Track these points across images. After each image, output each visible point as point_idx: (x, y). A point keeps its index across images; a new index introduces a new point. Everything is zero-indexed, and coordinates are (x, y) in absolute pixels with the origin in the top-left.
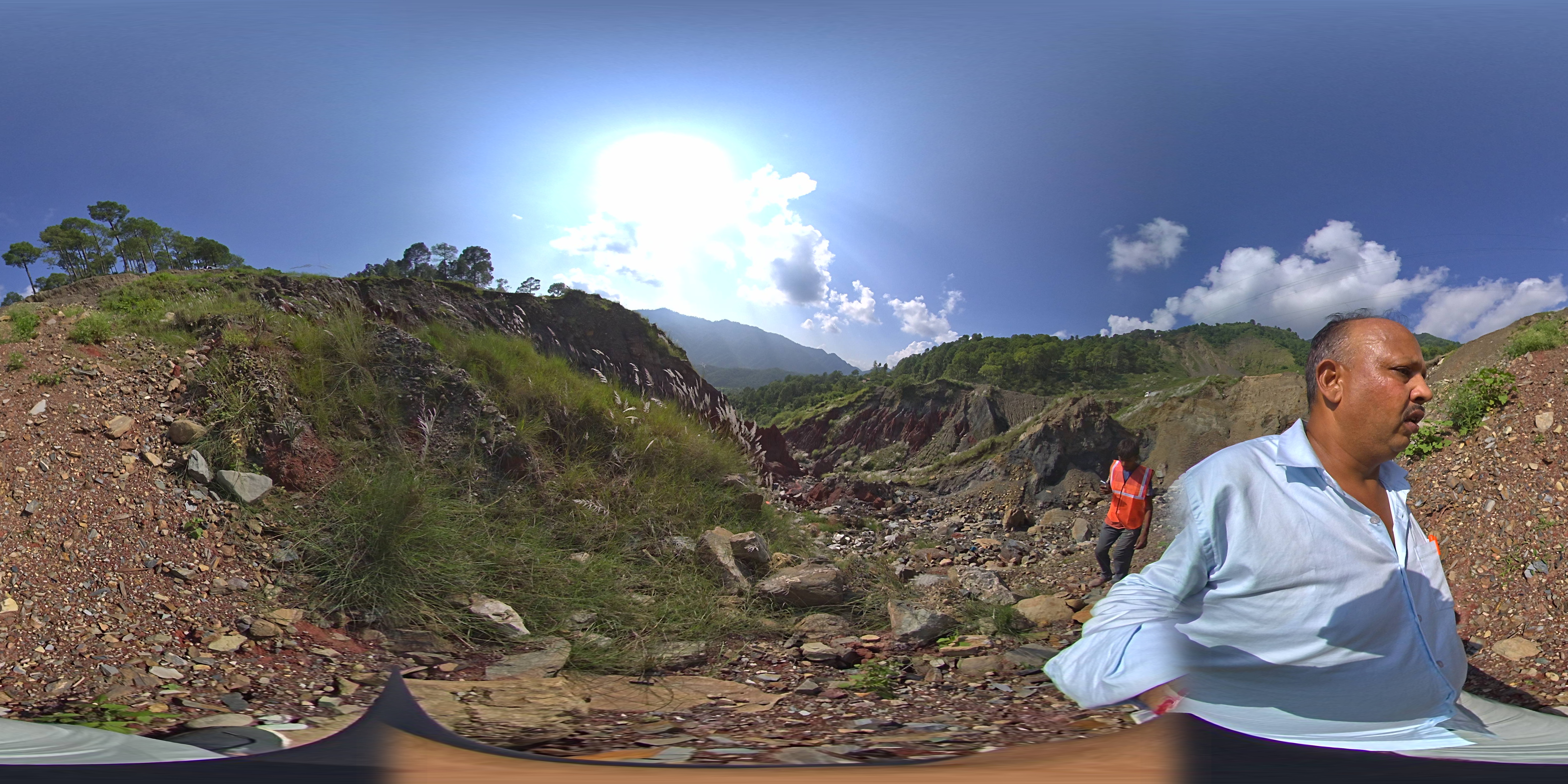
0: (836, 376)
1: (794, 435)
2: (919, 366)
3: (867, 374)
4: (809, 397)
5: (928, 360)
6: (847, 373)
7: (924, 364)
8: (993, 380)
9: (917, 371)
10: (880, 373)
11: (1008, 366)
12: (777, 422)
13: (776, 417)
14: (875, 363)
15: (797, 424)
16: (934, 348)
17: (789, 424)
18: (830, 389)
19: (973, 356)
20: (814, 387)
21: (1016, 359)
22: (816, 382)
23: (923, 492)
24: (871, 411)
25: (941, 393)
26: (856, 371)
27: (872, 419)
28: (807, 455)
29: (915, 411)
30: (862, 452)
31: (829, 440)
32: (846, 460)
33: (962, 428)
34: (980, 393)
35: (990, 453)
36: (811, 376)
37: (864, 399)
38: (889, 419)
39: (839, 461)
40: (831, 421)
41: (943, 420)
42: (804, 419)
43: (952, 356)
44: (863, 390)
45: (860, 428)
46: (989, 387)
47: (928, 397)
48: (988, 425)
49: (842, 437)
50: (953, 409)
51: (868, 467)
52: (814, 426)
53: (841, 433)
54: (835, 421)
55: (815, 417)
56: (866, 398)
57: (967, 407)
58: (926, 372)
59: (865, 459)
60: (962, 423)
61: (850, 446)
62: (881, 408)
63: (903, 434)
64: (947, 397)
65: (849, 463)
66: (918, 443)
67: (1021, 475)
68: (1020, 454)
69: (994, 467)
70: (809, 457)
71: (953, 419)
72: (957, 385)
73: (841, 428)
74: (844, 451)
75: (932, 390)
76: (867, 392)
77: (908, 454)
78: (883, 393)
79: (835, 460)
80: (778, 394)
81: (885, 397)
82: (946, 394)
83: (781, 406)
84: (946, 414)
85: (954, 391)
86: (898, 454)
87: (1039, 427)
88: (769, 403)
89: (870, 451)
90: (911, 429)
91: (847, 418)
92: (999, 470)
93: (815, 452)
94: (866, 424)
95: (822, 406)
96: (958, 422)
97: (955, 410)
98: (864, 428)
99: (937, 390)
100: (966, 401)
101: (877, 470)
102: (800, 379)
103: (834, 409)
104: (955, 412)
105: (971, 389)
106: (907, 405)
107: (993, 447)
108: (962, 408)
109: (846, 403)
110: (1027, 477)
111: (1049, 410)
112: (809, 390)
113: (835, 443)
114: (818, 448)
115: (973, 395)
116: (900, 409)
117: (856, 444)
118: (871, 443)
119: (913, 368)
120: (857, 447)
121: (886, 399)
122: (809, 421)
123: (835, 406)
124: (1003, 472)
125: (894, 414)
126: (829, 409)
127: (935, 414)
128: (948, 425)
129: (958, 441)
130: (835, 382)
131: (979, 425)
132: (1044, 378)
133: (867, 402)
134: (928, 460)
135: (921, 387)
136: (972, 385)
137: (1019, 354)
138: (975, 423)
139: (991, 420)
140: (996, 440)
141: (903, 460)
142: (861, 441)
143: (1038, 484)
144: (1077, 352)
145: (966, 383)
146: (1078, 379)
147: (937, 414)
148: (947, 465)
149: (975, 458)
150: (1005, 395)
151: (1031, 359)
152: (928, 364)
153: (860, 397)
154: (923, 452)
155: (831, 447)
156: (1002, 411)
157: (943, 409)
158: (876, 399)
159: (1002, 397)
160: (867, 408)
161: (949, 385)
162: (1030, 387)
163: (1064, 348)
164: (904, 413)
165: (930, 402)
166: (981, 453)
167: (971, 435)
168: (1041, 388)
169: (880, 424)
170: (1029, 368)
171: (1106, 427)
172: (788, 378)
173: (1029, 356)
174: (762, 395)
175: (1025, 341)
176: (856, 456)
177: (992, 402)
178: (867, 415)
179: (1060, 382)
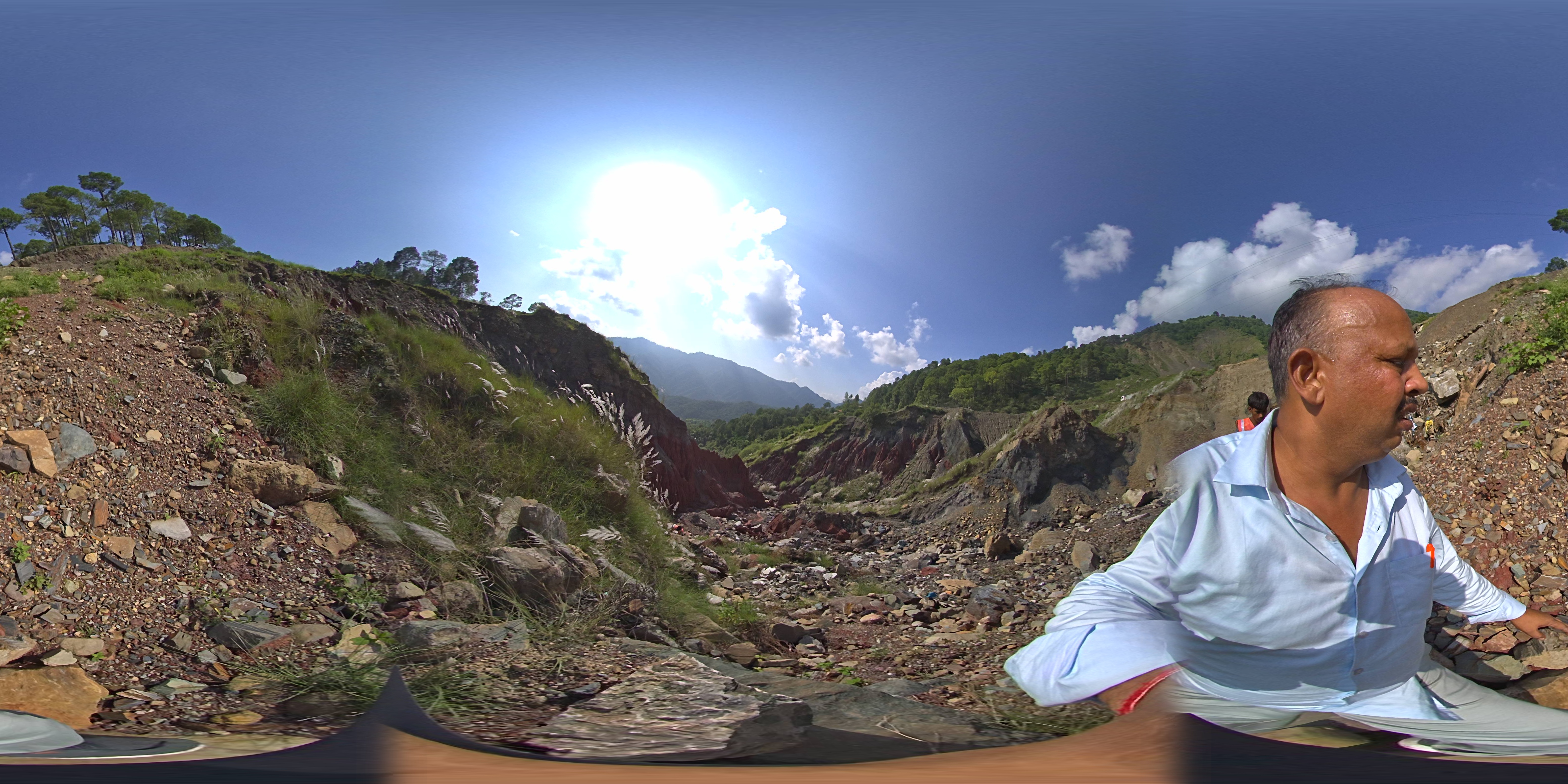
0: (808, 408)
1: (762, 468)
2: (890, 395)
3: (839, 407)
4: (779, 430)
5: (899, 388)
6: (819, 406)
7: (895, 393)
8: (964, 403)
9: (888, 400)
10: (851, 404)
11: (979, 388)
12: (746, 454)
13: (745, 449)
14: (847, 395)
15: (764, 456)
16: (905, 376)
17: (756, 456)
18: (802, 422)
19: (942, 381)
20: (785, 420)
21: (986, 380)
22: (788, 415)
23: (895, 522)
24: (841, 441)
25: (912, 420)
26: (828, 404)
27: (843, 450)
28: (774, 487)
29: (887, 440)
30: (833, 484)
31: (798, 472)
32: (816, 492)
33: (936, 454)
34: (953, 416)
35: (967, 476)
36: (783, 409)
37: (834, 430)
38: (860, 449)
39: (809, 493)
40: (800, 453)
41: (916, 447)
42: (772, 451)
43: (922, 382)
44: (833, 421)
45: (830, 459)
46: (961, 409)
47: (899, 424)
48: (963, 448)
49: (811, 469)
50: (926, 435)
51: (839, 499)
52: (782, 458)
53: (810, 464)
54: (804, 453)
55: (783, 449)
56: (836, 429)
57: (940, 432)
58: (897, 401)
59: (836, 491)
60: (936, 450)
61: (820, 478)
62: (851, 438)
64: (919, 424)
65: (819, 494)
66: (891, 473)
67: (1002, 496)
68: (998, 474)
69: (971, 490)
70: (777, 490)
71: (927, 445)
72: (928, 410)
73: (810, 460)
74: (813, 482)
75: (903, 417)
76: (837, 423)
77: (881, 483)
78: (853, 423)
79: (803, 492)
80: (748, 427)
81: (855, 427)
82: (918, 421)
83: (752, 439)
84: (919, 441)
85: (926, 417)
86: (871, 484)
87: (1016, 443)
88: (740, 436)
89: (842, 482)
90: (883, 458)
91: (817, 449)
92: (977, 494)
93: (783, 484)
94: (836, 455)
95: (792, 438)
96: (932, 448)
97: (928, 436)
98: (834, 459)
99: (908, 417)
100: (939, 426)
101: (848, 501)
102: (771, 412)
103: (803, 441)
104: (928, 438)
105: (943, 413)
106: (878, 434)
107: (969, 470)
108: (935, 433)
109: (815, 434)
110: (1009, 497)
111: (1024, 425)
112: (780, 423)
113: (803, 475)
114: (786, 480)
115: (945, 419)
116: (871, 438)
117: (826, 476)
118: (841, 474)
119: (884, 397)
120: (827, 478)
121: (857, 429)
122: (776, 453)
123: (804, 437)
124: (982, 495)
125: (865, 444)
126: (797, 440)
127: (908, 441)
128: (922, 452)
129: (934, 467)
130: (807, 415)
131: (954, 449)
132: (1016, 396)
133: (837, 432)
134: (902, 489)
135: (892, 415)
136: (944, 409)
137: (989, 375)
138: (950, 448)
139: (966, 442)
140: (972, 463)
141: (876, 490)
142: (832, 472)
143: (1022, 504)
144: (1047, 365)
145: (938, 408)
146: (1050, 393)
147: (909, 441)
148: (921, 491)
149: (951, 483)
150: (978, 417)
151: (1001, 378)
152: (898, 393)
153: (829, 428)
154: (897, 481)
155: (799, 479)
156: (976, 432)
157: (916, 436)
158: (846, 429)
159: (975, 419)
160: (838, 438)
161: (921, 411)
162: (1003, 406)
163: (1033, 364)
164: (875, 443)
165: (902, 430)
166: (957, 478)
167: (946, 459)
168: (1015, 406)
169: (851, 455)
170: (1000, 388)
171: (1086, 435)
172: (760, 411)
173: (998, 375)
174: (733, 429)
175: (993, 361)
176: (826, 488)
177: (966, 424)
178: (838, 446)
179: (1033, 398)
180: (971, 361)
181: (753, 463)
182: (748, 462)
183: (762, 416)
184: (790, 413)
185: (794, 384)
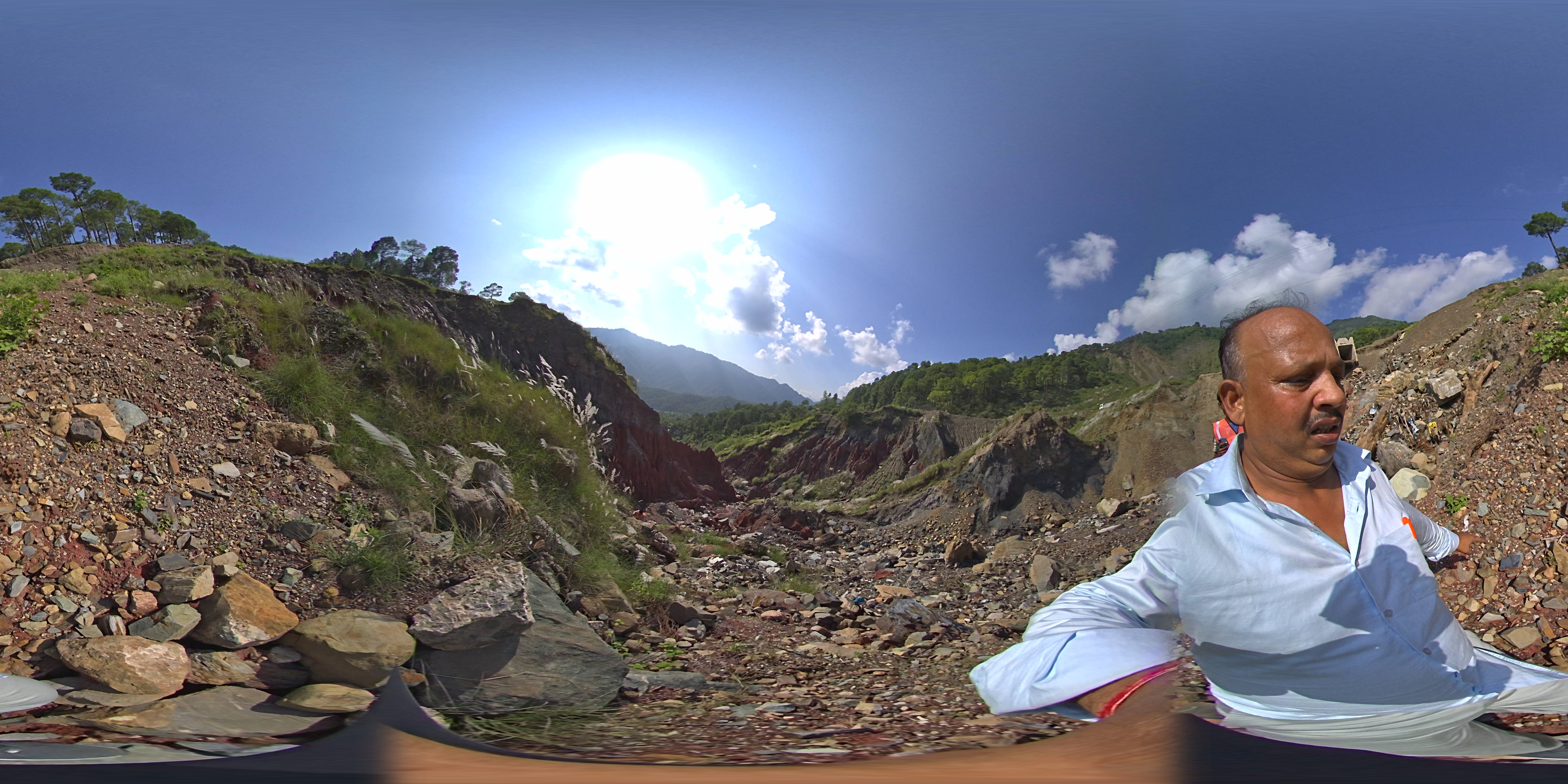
0: (786, 405)
1: (736, 463)
2: (869, 395)
3: (817, 405)
4: (756, 426)
5: (878, 389)
6: (797, 403)
7: (874, 393)
8: (942, 406)
9: (866, 400)
10: (830, 403)
11: (957, 391)
12: (720, 449)
13: (721, 443)
14: (825, 393)
15: (738, 451)
16: (884, 377)
17: (731, 451)
18: (779, 418)
19: (921, 383)
20: (762, 415)
21: (965, 383)
22: (766, 411)
23: (860, 522)
24: (816, 439)
25: (888, 420)
26: (806, 401)
27: (817, 448)
28: (746, 482)
29: (862, 440)
30: (805, 481)
31: (771, 468)
32: (787, 489)
33: (911, 456)
34: (929, 419)
35: (938, 480)
36: (761, 405)
37: (809, 427)
38: (834, 447)
39: (780, 490)
40: (774, 449)
41: (891, 448)
42: (747, 446)
43: (901, 383)
44: (808, 419)
45: (804, 457)
46: (938, 412)
47: (875, 425)
48: (937, 451)
49: (784, 465)
50: (901, 437)
51: (810, 496)
52: (756, 454)
53: (784, 461)
54: (778, 449)
55: (757, 444)
56: (812, 426)
57: (915, 434)
58: (875, 401)
59: (807, 489)
60: (910, 451)
61: (792, 475)
62: (826, 436)
63: (849, 463)
64: (895, 425)
65: (790, 491)
66: (864, 473)
67: (972, 501)
68: (969, 479)
69: (940, 494)
70: (749, 485)
71: (902, 447)
72: (905, 411)
73: (784, 456)
74: (785, 479)
75: (879, 418)
76: (813, 420)
77: (853, 483)
78: (829, 421)
79: (775, 488)
80: (725, 421)
81: (830, 425)
82: (894, 422)
83: (728, 434)
84: (894, 442)
85: (902, 418)
86: (843, 483)
87: (989, 448)
88: (716, 430)
89: (814, 480)
90: (857, 458)
91: (791, 446)
92: (945, 498)
93: (755, 479)
94: (810, 453)
95: (767, 433)
96: (907, 450)
97: (903, 437)
98: (807, 456)
99: (884, 417)
100: (915, 428)
101: (819, 500)
102: (749, 407)
103: (778, 437)
104: (903, 440)
105: (919, 415)
106: (853, 433)
107: (941, 473)
108: (911, 435)
109: (790, 431)
110: (978, 503)
111: (999, 429)
112: (757, 419)
113: (776, 471)
114: (759, 476)
115: (922, 421)
116: (845, 437)
117: (798, 473)
118: (814, 472)
119: (862, 397)
120: (800, 476)
121: (832, 428)
122: (751, 448)
123: (780, 434)
124: (951, 499)
125: (839, 443)
126: (773, 436)
127: (883, 441)
128: (896, 453)
129: (907, 469)
130: (784, 412)
131: (929, 452)
132: (994, 401)
133: (813, 430)
134: (873, 490)
135: (868, 415)
136: (920, 411)
137: (968, 379)
138: (924, 450)
139: (941, 446)
140: (944, 466)
141: (848, 490)
142: (805, 470)
143: (991, 510)
144: (1027, 371)
145: (914, 410)
146: (1029, 399)
147: (885, 442)
148: (891, 493)
149: (921, 486)
150: (954, 420)
151: (980, 382)
152: (877, 393)
153: (805, 425)
154: (870, 480)
155: (771, 475)
156: (952, 435)
157: (891, 437)
158: (822, 427)
159: (952, 422)
160: (812, 437)
161: (897, 412)
162: (981, 411)
163: (1013, 369)
164: (849, 442)
165: (877, 430)
166: (928, 480)
167: (920, 461)
168: (993, 411)
169: (824, 453)
170: (979, 392)
171: (1062, 442)
172: (738, 406)
173: (977, 379)
174: (710, 422)
175: (973, 365)
176: (798, 485)
177: (942, 427)
178: (812, 443)
179: (1011, 404)
180: (951, 364)
181: (727, 457)
182: (722, 456)
183: (740, 411)
184: (768, 409)
185: (774, 381)
